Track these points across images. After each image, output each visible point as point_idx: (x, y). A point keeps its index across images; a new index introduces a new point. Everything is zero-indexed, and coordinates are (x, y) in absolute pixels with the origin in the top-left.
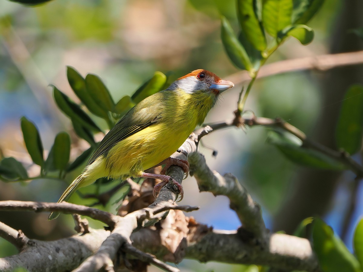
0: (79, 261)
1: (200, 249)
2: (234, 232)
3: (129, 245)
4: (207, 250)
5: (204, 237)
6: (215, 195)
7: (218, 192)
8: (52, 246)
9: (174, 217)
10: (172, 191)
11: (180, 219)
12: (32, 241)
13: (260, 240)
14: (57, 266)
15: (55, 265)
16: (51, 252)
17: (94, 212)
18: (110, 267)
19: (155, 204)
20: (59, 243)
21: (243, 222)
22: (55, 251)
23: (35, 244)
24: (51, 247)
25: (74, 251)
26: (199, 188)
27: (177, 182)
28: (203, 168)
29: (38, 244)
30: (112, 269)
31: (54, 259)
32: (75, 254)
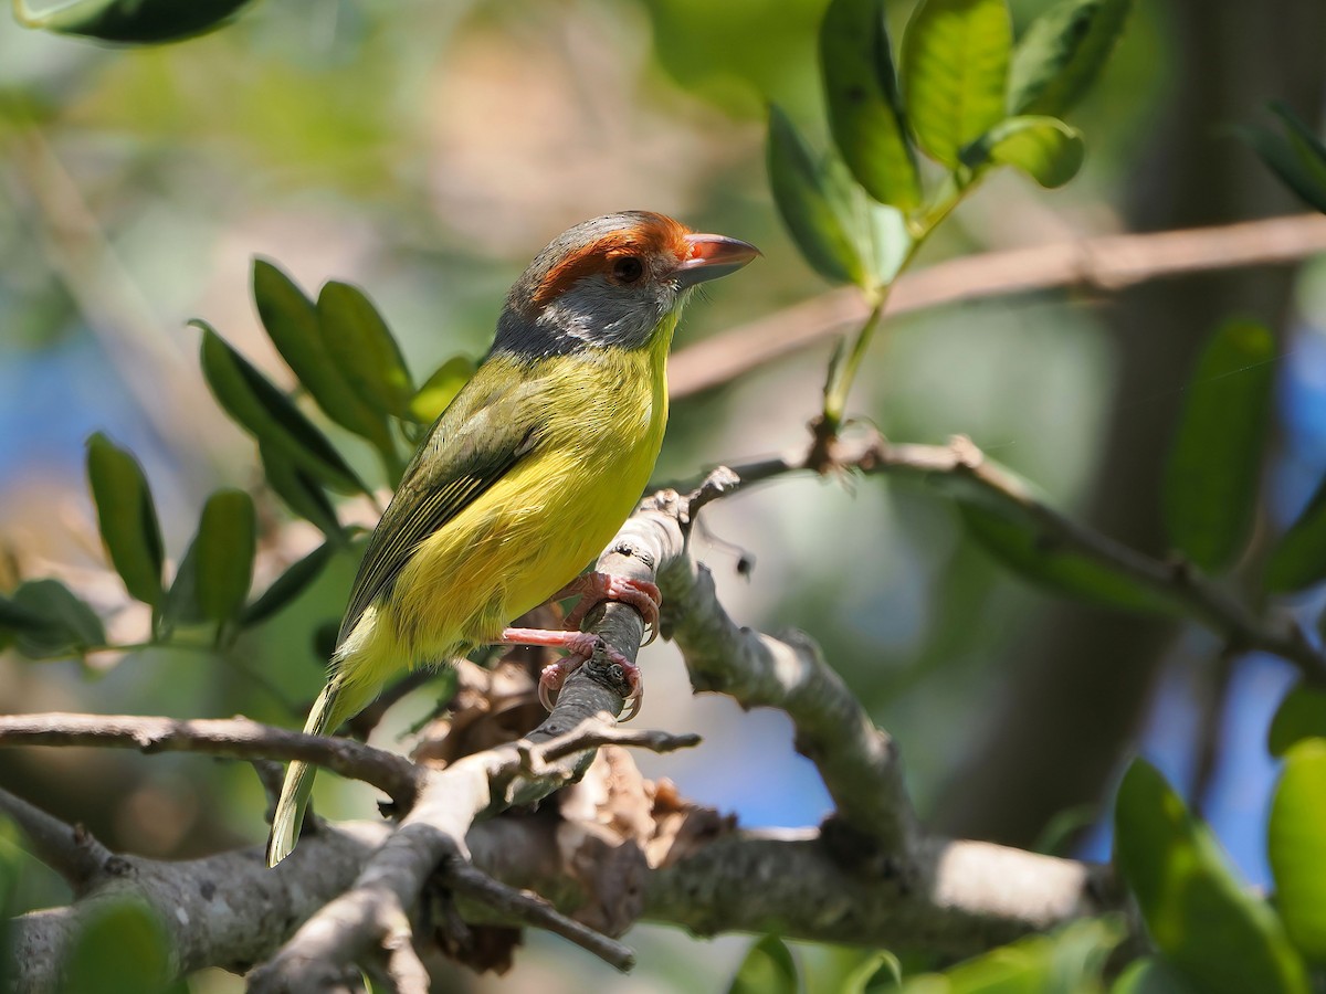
0: (279, 928)
1: (694, 892)
2: (809, 833)
3: (465, 865)
4: (717, 895)
5: (707, 848)
6: (746, 705)
7: (757, 693)
8: (188, 877)
9: (605, 781)
10: (605, 686)
11: (624, 788)
12: (121, 860)
13: (897, 861)
14: (205, 946)
15: (197, 942)
16: (187, 898)
17: (344, 753)
18: (398, 938)
19: (549, 727)
20: (212, 866)
21: (839, 798)
22: (198, 895)
23: (132, 871)
24: (184, 880)
25: (265, 895)
26: (692, 681)
27: (622, 657)
28: (704, 612)
29: (141, 870)
30: (406, 944)
31: (194, 922)
32: (268, 905)
